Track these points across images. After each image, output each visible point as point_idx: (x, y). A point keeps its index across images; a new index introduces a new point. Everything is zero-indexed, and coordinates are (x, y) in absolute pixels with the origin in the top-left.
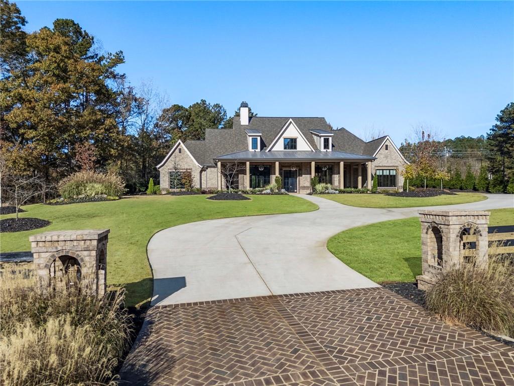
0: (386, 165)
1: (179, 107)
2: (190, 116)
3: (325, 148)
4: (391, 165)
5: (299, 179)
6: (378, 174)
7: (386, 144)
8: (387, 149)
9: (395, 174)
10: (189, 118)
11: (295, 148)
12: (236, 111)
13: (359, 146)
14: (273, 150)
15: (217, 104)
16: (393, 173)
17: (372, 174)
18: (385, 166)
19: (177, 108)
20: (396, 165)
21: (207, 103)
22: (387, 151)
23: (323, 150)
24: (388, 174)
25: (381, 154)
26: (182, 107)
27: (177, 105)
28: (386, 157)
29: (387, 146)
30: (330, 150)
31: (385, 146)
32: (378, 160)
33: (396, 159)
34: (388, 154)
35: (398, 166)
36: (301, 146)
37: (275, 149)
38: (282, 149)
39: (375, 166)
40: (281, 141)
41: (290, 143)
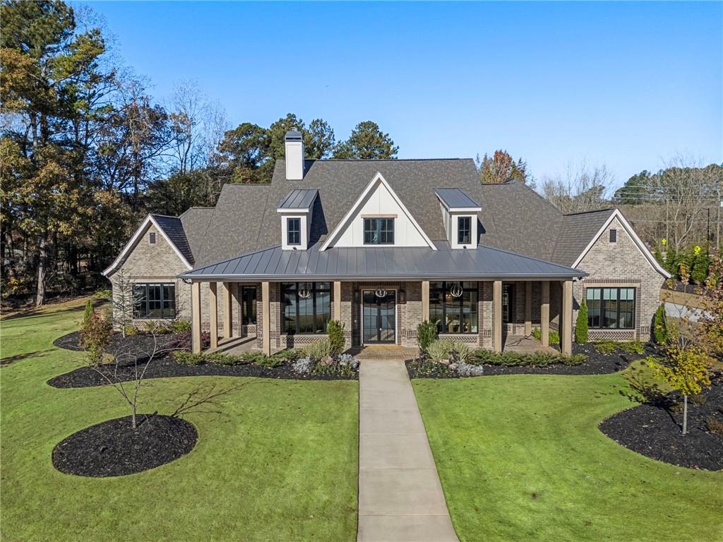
0: (610, 278)
1: (250, 126)
2: (270, 141)
3: (460, 240)
4: (623, 277)
5: (400, 312)
6: (590, 297)
7: (611, 227)
8: (613, 239)
9: (631, 297)
10: (268, 146)
11: (391, 240)
12: (354, 130)
13: (549, 224)
14: (338, 245)
15: (318, 120)
16: (627, 295)
17: (574, 300)
18: (607, 281)
19: (247, 129)
20: (636, 277)
21: (298, 120)
22: (613, 244)
23: (455, 245)
24: (614, 297)
25: (599, 251)
26: (256, 127)
27: (247, 124)
28: (611, 259)
29: (613, 232)
30: (473, 245)
31: (609, 234)
32: (591, 265)
33: (636, 264)
34: (616, 250)
35: (639, 281)
36: (405, 236)
37: (341, 244)
38: (360, 243)
39: (585, 281)
40: (357, 225)
41: (379, 230)
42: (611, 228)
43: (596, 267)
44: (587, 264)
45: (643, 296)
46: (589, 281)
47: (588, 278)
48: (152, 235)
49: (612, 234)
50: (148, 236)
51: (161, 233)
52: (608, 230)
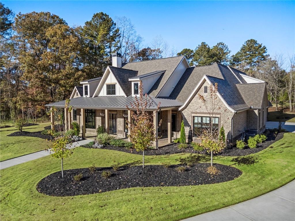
3: (135, 93)
4: (211, 111)
6: (196, 122)
8: (206, 91)
9: (217, 123)
16: (215, 121)
20: (218, 111)
22: (206, 94)
23: (133, 95)
30: (139, 95)
31: (204, 89)
32: (195, 105)
33: (218, 104)
34: (208, 97)
35: (220, 114)
36: (120, 92)
37: (100, 95)
38: (105, 95)
39: (192, 113)
40: (105, 87)
41: (111, 89)
42: (205, 86)
43: (197, 106)
44: (193, 104)
45: (222, 122)
46: (194, 113)
47: (194, 111)
48: (77, 93)
49: (206, 88)
50: (76, 94)
51: (78, 93)
52: (203, 87)
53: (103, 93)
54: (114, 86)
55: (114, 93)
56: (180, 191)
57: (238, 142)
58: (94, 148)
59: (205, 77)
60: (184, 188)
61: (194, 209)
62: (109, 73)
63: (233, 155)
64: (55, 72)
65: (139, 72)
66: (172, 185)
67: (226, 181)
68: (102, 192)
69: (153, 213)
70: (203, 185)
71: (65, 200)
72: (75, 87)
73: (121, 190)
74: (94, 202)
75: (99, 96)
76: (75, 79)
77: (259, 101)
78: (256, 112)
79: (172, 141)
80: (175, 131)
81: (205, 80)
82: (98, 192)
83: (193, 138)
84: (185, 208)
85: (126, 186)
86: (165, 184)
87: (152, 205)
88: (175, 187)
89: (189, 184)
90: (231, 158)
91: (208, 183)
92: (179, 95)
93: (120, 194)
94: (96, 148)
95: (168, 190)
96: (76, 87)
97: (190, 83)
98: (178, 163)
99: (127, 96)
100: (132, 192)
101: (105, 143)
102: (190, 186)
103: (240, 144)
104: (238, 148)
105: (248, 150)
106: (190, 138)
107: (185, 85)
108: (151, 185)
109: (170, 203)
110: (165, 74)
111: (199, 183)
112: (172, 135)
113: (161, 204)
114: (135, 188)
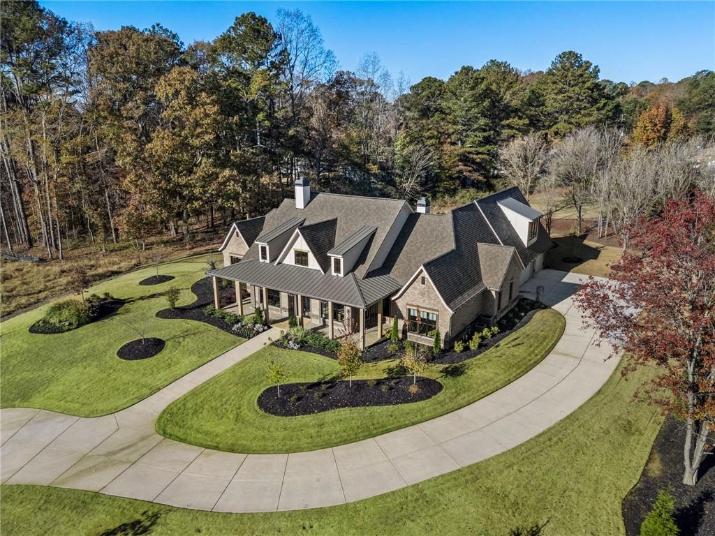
0: (422, 305)
3: (336, 271)
4: (428, 307)
8: (423, 282)
9: (435, 319)
18: (420, 307)
20: (436, 308)
22: (424, 285)
23: (333, 273)
25: (415, 288)
28: (422, 294)
30: (341, 274)
31: (421, 279)
33: (436, 300)
34: (425, 290)
35: (438, 311)
36: (313, 263)
37: (286, 262)
38: (293, 263)
39: (407, 304)
40: (292, 253)
41: (301, 257)
42: (422, 276)
43: (413, 297)
44: (409, 295)
45: (440, 320)
46: (410, 305)
47: (409, 303)
48: (237, 233)
49: (423, 279)
50: (235, 233)
51: (239, 233)
52: (420, 276)
53: (290, 260)
54: (305, 255)
55: (306, 263)
56: (382, 411)
57: (456, 345)
58: (289, 349)
59: (422, 267)
60: (385, 407)
61: (390, 427)
62: (297, 236)
63: (446, 363)
64: (182, 172)
65: (338, 221)
66: (376, 405)
67: (424, 399)
68: (318, 412)
69: (360, 431)
70: (403, 405)
71: (290, 420)
72: (234, 225)
73: (333, 411)
74: (314, 422)
75: (284, 263)
76: (220, 184)
77: (499, 279)
78: (494, 293)
79: (384, 333)
80: (388, 316)
81: (422, 271)
82: (314, 412)
83: (408, 334)
84: (383, 426)
85: (337, 407)
86: (370, 404)
87: (359, 424)
88: (378, 407)
89: (391, 403)
90: (442, 367)
91: (407, 402)
92: (395, 267)
93: (333, 415)
94: (292, 349)
95: (372, 410)
96: (236, 224)
97: (411, 246)
98: (385, 376)
99: (325, 272)
100: (343, 413)
101: (302, 341)
102: (391, 406)
103: (458, 347)
104: (455, 351)
105: (468, 353)
106: (404, 333)
107: (405, 248)
108: (358, 405)
109: (372, 422)
110: (376, 235)
111: (399, 403)
112: (384, 321)
113: (366, 424)
114: (344, 409)
